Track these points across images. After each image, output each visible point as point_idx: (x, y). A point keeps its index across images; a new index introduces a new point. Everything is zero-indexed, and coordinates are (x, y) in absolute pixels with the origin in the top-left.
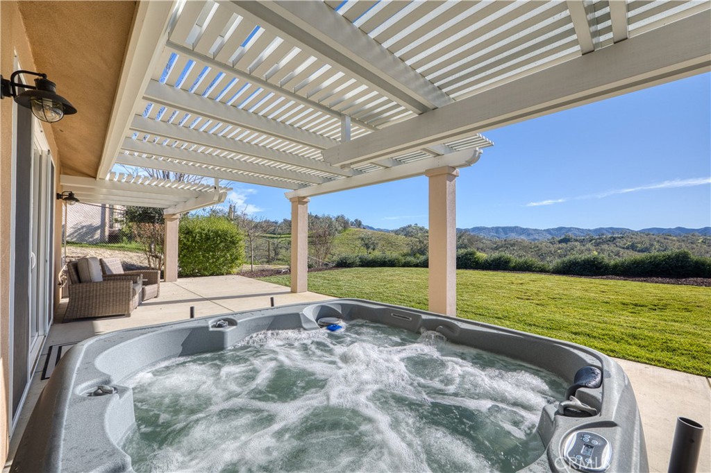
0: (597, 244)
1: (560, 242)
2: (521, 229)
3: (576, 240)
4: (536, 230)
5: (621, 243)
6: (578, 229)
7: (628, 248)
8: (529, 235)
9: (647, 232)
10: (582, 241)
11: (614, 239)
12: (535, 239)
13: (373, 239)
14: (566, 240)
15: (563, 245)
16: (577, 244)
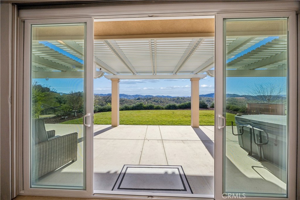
0: (147, 100)
1: (137, 99)
2: (125, 95)
3: (141, 99)
4: (129, 95)
5: (152, 100)
6: (141, 95)
7: (153, 101)
8: (127, 97)
9: (157, 97)
10: (143, 99)
11: (151, 98)
12: (129, 99)
13: (64, 98)
14: (139, 99)
15: (138, 101)
16: (142, 100)
